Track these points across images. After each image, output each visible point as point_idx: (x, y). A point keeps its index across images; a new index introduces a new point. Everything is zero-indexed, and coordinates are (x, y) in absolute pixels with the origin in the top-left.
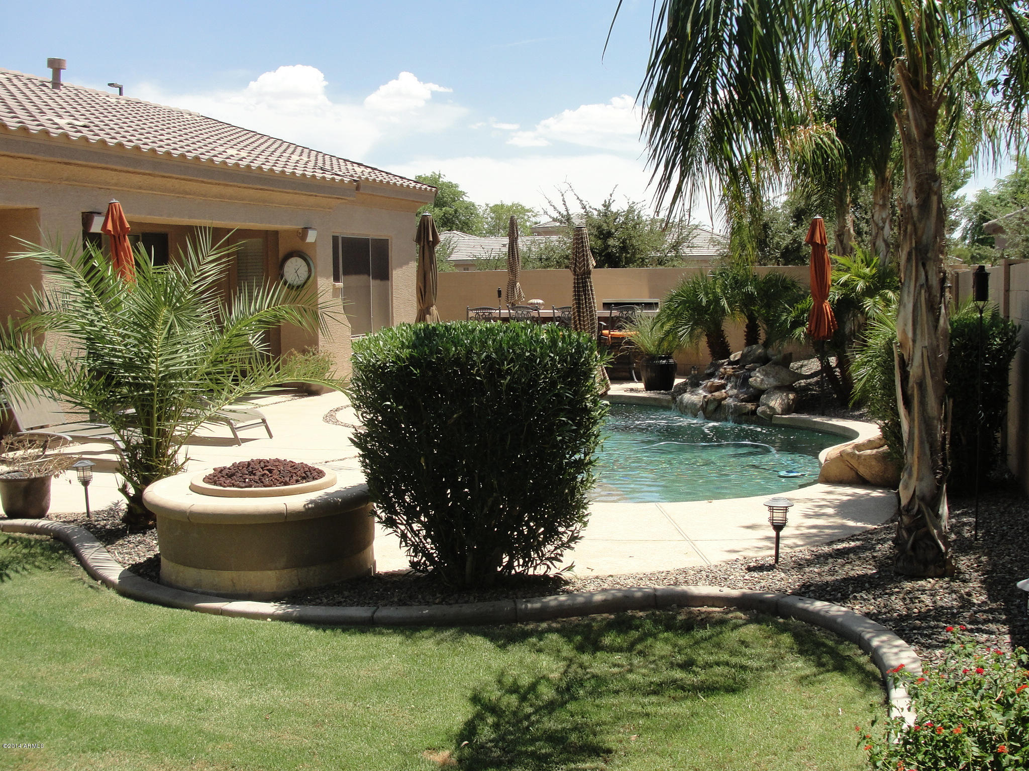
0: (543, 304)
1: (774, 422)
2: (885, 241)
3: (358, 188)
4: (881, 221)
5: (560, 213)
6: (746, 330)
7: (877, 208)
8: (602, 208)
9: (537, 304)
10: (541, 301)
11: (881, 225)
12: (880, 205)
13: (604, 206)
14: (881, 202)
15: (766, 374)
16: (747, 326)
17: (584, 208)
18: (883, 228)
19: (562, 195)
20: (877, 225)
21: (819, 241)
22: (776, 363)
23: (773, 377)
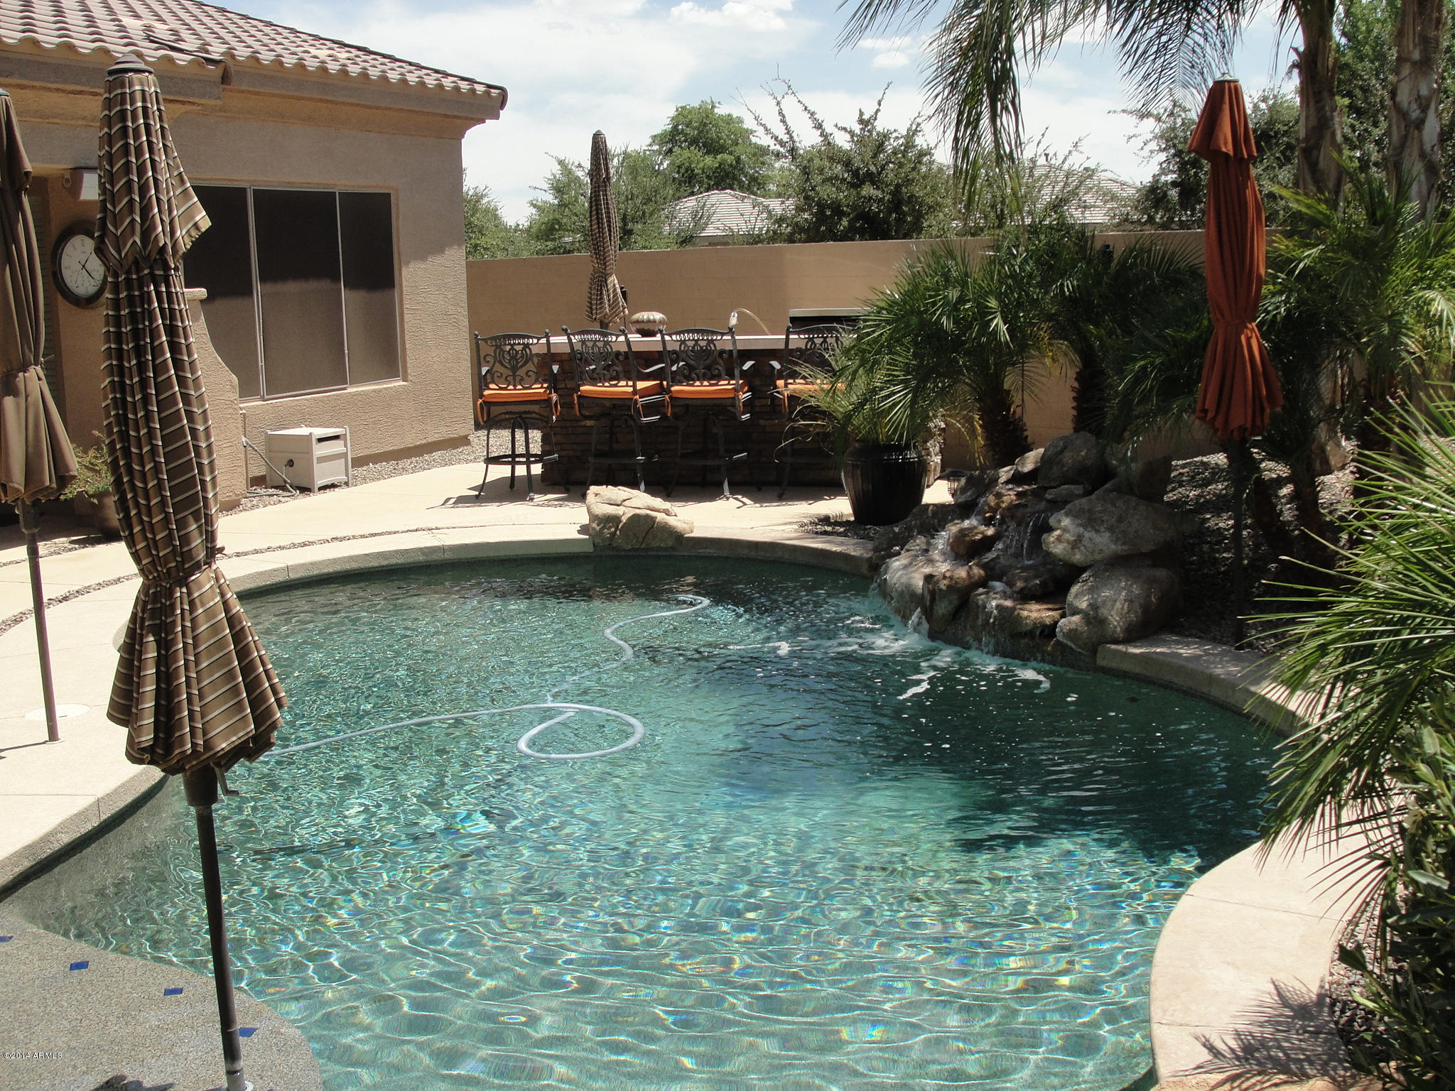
0: (662, 322)
1: (1101, 662)
2: (1423, 155)
3: (225, 78)
4: (1414, 106)
5: (776, 138)
6: (1076, 385)
7: (1406, 71)
8: (857, 128)
9: (649, 321)
10: (658, 316)
11: (1415, 114)
12: (1414, 63)
13: (861, 121)
14: (1416, 55)
15: (1090, 520)
16: (1079, 377)
17: (819, 126)
18: (1420, 124)
19: (778, 103)
20: (1403, 114)
21: (1228, 148)
22: (1127, 489)
23: (1111, 529)
